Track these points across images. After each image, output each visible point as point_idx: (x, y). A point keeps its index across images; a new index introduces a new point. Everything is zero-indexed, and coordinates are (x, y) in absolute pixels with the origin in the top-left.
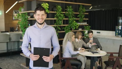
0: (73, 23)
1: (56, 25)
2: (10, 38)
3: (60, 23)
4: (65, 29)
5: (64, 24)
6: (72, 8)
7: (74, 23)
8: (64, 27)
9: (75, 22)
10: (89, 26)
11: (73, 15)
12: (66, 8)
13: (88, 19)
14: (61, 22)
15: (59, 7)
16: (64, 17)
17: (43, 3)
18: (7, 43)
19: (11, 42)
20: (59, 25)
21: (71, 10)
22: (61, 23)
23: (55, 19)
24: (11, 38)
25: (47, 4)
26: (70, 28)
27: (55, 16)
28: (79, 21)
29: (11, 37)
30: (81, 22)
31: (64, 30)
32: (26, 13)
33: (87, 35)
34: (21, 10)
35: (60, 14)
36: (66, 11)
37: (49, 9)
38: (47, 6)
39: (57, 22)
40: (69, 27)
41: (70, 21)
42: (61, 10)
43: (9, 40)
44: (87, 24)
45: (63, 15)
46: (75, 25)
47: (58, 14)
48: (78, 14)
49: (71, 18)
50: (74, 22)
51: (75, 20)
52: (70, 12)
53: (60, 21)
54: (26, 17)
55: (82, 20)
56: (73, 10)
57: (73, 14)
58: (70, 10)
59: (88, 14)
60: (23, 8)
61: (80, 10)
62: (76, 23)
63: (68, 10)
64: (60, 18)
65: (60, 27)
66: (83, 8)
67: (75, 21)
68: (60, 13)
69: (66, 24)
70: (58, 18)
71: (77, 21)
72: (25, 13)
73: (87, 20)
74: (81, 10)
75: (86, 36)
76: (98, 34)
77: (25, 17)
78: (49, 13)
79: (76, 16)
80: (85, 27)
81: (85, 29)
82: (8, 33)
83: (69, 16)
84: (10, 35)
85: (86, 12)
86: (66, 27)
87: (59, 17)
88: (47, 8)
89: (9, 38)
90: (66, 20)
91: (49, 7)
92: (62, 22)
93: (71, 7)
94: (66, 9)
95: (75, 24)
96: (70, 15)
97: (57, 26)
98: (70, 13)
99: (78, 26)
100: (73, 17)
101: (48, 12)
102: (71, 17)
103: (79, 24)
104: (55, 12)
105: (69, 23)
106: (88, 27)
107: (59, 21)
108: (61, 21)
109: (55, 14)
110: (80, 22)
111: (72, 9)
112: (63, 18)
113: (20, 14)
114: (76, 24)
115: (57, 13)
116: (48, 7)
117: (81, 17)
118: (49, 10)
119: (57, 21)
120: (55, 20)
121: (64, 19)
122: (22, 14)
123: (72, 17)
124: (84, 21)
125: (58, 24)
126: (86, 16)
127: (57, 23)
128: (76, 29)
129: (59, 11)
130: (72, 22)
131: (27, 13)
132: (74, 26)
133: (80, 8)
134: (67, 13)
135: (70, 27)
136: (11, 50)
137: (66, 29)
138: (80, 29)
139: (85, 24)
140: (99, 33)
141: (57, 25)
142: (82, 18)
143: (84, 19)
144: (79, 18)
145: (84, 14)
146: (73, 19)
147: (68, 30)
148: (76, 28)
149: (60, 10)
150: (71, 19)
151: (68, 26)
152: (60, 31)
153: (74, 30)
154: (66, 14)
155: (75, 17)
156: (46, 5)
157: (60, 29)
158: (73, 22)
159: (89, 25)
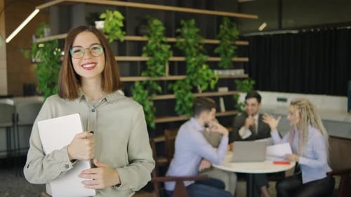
0: (200, 71)
1: (145, 76)
2: (16, 116)
3: (158, 71)
4: (175, 87)
5: (171, 73)
6: (197, 25)
7: (204, 70)
8: (174, 82)
9: (207, 69)
10: (250, 81)
11: (201, 47)
12: (181, 26)
13: (246, 59)
14: (161, 67)
15: (156, 22)
16: (171, 53)
17: (105, 12)
18: (8, 129)
19: (18, 126)
20: (157, 78)
21: (194, 31)
22: (164, 70)
23: (144, 58)
24: (18, 115)
25: (118, 14)
26: (189, 87)
27: (145, 48)
28: (220, 65)
29: (18, 111)
30: (225, 67)
31: (171, 92)
32: (54, 41)
33: (244, 106)
34: (43, 33)
35: (158, 44)
36: (178, 35)
37: (123, 29)
38: (117, 19)
39: (149, 67)
40: (188, 81)
41: (190, 64)
42: (164, 31)
43: (13, 121)
44: (245, 73)
45: (169, 46)
46: (206, 78)
47: (152, 43)
48: (216, 46)
49: (195, 57)
50: (205, 67)
51: (208, 63)
52: (191, 38)
53: (158, 65)
54: (55, 53)
55: (227, 61)
56: (198, 33)
57: (200, 44)
58: (190, 32)
59: (246, 43)
61: (222, 32)
62: (210, 71)
63: (185, 31)
64: (158, 55)
65: (161, 83)
66: (231, 27)
67: (208, 66)
68: (159, 40)
69: (180, 74)
70: (151, 55)
71: (214, 66)
72: (50, 42)
73: (245, 62)
74: (226, 32)
75: (240, 111)
76: (281, 104)
77: (52, 53)
78: (125, 41)
79: (210, 50)
80: (237, 82)
81: (238, 87)
82: (10, 102)
83: (187, 50)
84: (14, 107)
85: (241, 38)
86: (180, 82)
87: (155, 52)
88: (117, 25)
89: (13, 115)
90: (179, 62)
91: (124, 22)
92: (165, 68)
93: (193, 22)
94: (179, 30)
95: (205, 73)
96: (190, 48)
97: (148, 81)
98: (191, 41)
99: (214, 79)
100: (200, 52)
101: (122, 39)
102: (194, 54)
103: (219, 75)
104: (145, 38)
105: (186, 70)
106: (247, 82)
107: (155, 64)
108: (161, 64)
109: (145, 43)
110: (222, 69)
111: (197, 30)
112: (169, 56)
113: (40, 43)
114: (208, 75)
115: (150, 42)
116: (121, 24)
117: (226, 53)
118: (124, 33)
119: (151, 65)
120: (143, 63)
121: (173, 59)
122: (45, 43)
123: (198, 54)
124: (236, 66)
125: (152, 73)
126: (240, 51)
127: (150, 70)
128: (209, 89)
129: (155, 35)
130: (196, 67)
131: (57, 42)
132: (203, 79)
133: (221, 27)
134: (182, 40)
135: (191, 83)
136: (19, 149)
137: (179, 88)
138: (224, 91)
139: (239, 73)
140: (284, 100)
141: (150, 75)
142: (229, 55)
143: (236, 59)
144: (218, 55)
145: (234, 45)
146: (198, 59)
147: (185, 92)
148: (209, 86)
149: (158, 33)
150: (193, 59)
151: (184, 80)
152: (158, 93)
153: (204, 92)
154: (178, 45)
155: (205, 54)
156: (114, 17)
157: (159, 88)
158: (201, 66)
159: (250, 76)
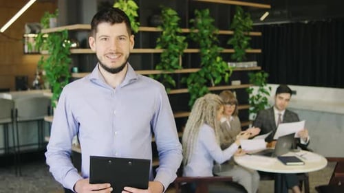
0: (214, 64)
1: (160, 69)
2: (15, 111)
3: (173, 64)
4: (189, 81)
5: (184, 66)
6: (211, 15)
7: (218, 63)
8: (187, 75)
9: (221, 61)
10: (263, 73)
11: (215, 38)
12: (193, 16)
13: (259, 51)
14: (176, 59)
15: (171, 12)
16: (187, 45)
17: (119, 2)
18: (5, 125)
19: (17, 122)
20: (171, 71)
21: (208, 21)
22: (178, 63)
23: (158, 50)
24: (17, 111)
25: (132, 3)
26: (204, 81)
27: (159, 40)
28: (234, 57)
29: (17, 106)
30: (239, 59)
31: (185, 86)
32: (64, 31)
33: (257, 100)
34: (48, 23)
35: (173, 35)
36: (191, 26)
37: (137, 19)
38: (131, 8)
39: (162, 60)
40: (203, 75)
41: (205, 56)
42: (178, 22)
43: (12, 117)
44: (258, 65)
45: (184, 38)
46: (221, 71)
47: (167, 34)
48: (230, 36)
49: (209, 49)
50: (218, 59)
51: (222, 55)
52: (206, 29)
53: (173, 57)
54: (64, 45)
55: (241, 53)
56: (213, 23)
57: (215, 35)
58: (204, 23)
59: (259, 34)
60: (53, 17)
61: (236, 22)
62: (224, 63)
63: (200, 21)
64: (172, 46)
65: (175, 76)
66: (244, 17)
67: (221, 59)
68: (173, 31)
69: (193, 67)
70: (166, 47)
71: (227, 58)
72: (60, 33)
73: (257, 54)
74: (240, 23)
75: (253, 105)
77: (61, 45)
78: (139, 32)
79: (223, 41)
80: (250, 74)
81: (251, 81)
82: (7, 96)
83: (202, 41)
84: (12, 102)
85: (255, 29)
86: (193, 76)
87: (170, 44)
88: (131, 15)
89: (12, 111)
90: (193, 54)
91: (138, 11)
92: (179, 60)
93: (207, 12)
94: (192, 20)
95: (219, 66)
96: (204, 39)
97: (162, 75)
98: (205, 32)
99: (228, 72)
100: (214, 43)
101: (137, 30)
102: (209, 46)
103: (233, 68)
104: (159, 29)
105: (200, 62)
106: (260, 74)
107: (168, 57)
108: (176, 56)
109: (159, 34)
110: (235, 61)
111: (212, 20)
112: (184, 47)
113: (45, 34)
114: (222, 68)
115: (164, 33)
116: (135, 14)
117: (239, 44)
118: (138, 23)
119: (165, 58)
120: (158, 55)
121: (186, 51)
122: (50, 34)
123: (212, 46)
124: (249, 58)
125: (167, 67)
126: (254, 43)
127: (164, 63)
128: (223, 83)
129: (169, 25)
130: (210, 59)
131: (67, 32)
132: (218, 72)
133: (235, 17)
134: (196, 31)
135: (205, 77)
136: (18, 147)
137: (193, 82)
138: (236, 84)
139: (252, 65)
141: (164, 69)
142: (243, 46)
143: (249, 51)
144: (231, 47)
145: (248, 36)
146: (213, 51)
147: (198, 86)
148: (223, 79)
149: (173, 24)
150: (208, 51)
151: (198, 73)
153: (217, 85)
154: (192, 36)
155: (219, 46)
156: (128, 6)
157: (173, 82)
158: (215, 59)
159: (262, 69)
